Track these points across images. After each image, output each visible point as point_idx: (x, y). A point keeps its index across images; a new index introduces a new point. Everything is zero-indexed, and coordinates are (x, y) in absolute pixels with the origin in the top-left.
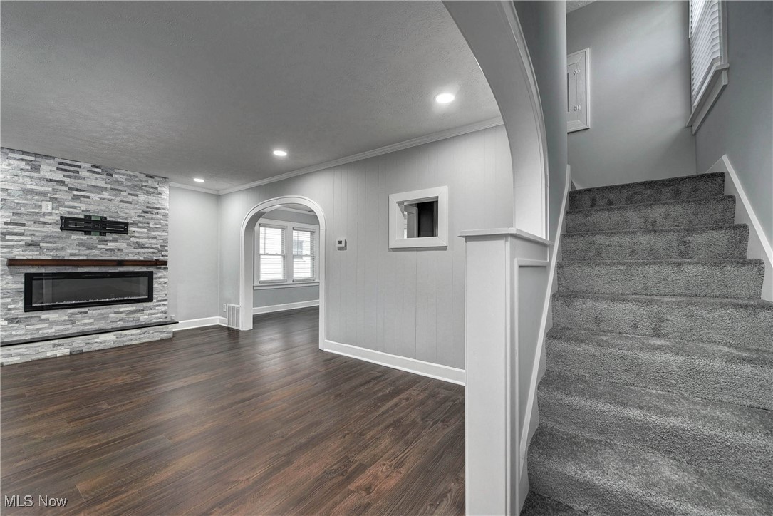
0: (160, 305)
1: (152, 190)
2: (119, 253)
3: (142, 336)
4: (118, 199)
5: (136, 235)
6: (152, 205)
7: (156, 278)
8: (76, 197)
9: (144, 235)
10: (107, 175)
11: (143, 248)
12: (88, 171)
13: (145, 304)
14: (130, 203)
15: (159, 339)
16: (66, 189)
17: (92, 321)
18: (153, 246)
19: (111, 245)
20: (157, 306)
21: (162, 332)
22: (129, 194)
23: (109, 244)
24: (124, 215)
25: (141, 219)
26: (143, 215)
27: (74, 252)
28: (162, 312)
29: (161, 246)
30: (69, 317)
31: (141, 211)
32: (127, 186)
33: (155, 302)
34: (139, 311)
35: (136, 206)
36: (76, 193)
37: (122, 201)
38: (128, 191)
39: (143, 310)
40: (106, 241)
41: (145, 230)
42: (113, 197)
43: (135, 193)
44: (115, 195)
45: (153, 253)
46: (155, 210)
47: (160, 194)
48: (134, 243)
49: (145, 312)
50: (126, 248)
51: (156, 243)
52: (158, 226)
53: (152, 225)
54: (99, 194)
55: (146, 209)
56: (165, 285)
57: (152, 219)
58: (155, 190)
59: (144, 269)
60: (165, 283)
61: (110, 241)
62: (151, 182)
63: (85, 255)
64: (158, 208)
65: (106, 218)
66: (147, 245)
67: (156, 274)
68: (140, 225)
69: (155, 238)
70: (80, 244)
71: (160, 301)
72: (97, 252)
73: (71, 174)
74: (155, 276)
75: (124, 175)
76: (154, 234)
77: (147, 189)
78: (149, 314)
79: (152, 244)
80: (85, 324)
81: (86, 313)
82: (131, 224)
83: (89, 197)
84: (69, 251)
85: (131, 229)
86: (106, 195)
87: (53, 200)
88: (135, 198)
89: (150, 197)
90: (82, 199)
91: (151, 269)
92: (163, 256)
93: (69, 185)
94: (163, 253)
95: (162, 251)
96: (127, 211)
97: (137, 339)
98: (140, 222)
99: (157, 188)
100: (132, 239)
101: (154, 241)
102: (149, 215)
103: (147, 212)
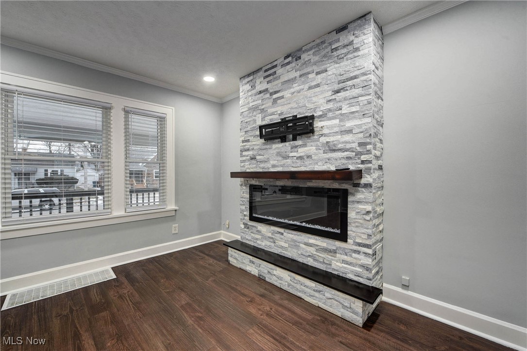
0: (359, 252)
1: (345, 51)
2: (307, 162)
3: (317, 294)
4: (306, 86)
5: (325, 131)
6: (344, 77)
7: (353, 202)
8: (275, 100)
9: (336, 129)
10: (296, 60)
11: (334, 151)
12: (282, 66)
13: (338, 244)
14: (318, 86)
15: (339, 314)
16: (268, 95)
17: (286, 245)
18: (348, 146)
19: (302, 151)
20: (355, 251)
21: (344, 307)
22: (318, 73)
23: (300, 150)
24: (311, 106)
25: (330, 106)
26: (333, 97)
27: (275, 162)
28: (362, 266)
29: (361, 144)
30: (272, 234)
31: (330, 93)
32: (315, 63)
33: (350, 245)
34: (330, 251)
35: (326, 87)
36: (275, 96)
37: (310, 88)
38: (316, 69)
39: (335, 252)
40: (297, 146)
41: (337, 121)
42: (302, 87)
43: (323, 68)
44: (304, 83)
45: (349, 158)
46: (350, 83)
47: (357, 49)
48: (323, 144)
49: (338, 255)
50: (316, 154)
51: (352, 140)
52: (354, 109)
53: (345, 110)
54: (291, 88)
55: (336, 87)
56: (368, 218)
57: (345, 99)
58: (350, 48)
59: (336, 185)
60: (368, 213)
61: (301, 146)
62: (345, 38)
63: (282, 166)
64: (355, 77)
65: (296, 116)
66: (340, 146)
67: (353, 195)
68: (330, 115)
69: (350, 131)
70: (279, 154)
71: (359, 245)
72: (289, 161)
73: (271, 77)
74: (350, 199)
75: (311, 49)
76: (349, 124)
77: (339, 52)
78: (344, 262)
79: (346, 142)
80: (282, 247)
81: (282, 234)
82: (320, 116)
83: (282, 97)
84: (272, 162)
85: (317, 124)
86: (296, 87)
87: (262, 111)
88: (324, 74)
89: (342, 64)
90: (279, 101)
91: (345, 186)
92: (363, 162)
93: (271, 91)
94: (363, 158)
95: (361, 154)
96: (314, 99)
97: (311, 296)
98: (330, 110)
99: (351, 43)
100: (323, 140)
101: (348, 137)
102: (342, 94)
103: (338, 92)
